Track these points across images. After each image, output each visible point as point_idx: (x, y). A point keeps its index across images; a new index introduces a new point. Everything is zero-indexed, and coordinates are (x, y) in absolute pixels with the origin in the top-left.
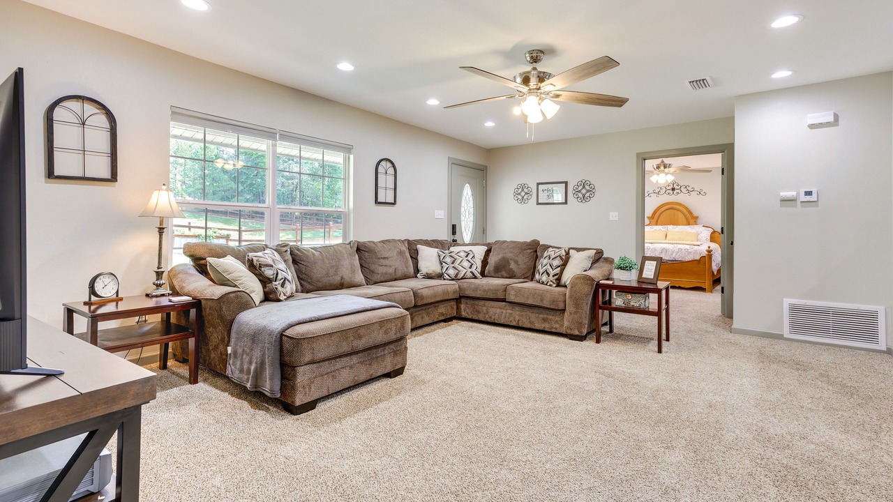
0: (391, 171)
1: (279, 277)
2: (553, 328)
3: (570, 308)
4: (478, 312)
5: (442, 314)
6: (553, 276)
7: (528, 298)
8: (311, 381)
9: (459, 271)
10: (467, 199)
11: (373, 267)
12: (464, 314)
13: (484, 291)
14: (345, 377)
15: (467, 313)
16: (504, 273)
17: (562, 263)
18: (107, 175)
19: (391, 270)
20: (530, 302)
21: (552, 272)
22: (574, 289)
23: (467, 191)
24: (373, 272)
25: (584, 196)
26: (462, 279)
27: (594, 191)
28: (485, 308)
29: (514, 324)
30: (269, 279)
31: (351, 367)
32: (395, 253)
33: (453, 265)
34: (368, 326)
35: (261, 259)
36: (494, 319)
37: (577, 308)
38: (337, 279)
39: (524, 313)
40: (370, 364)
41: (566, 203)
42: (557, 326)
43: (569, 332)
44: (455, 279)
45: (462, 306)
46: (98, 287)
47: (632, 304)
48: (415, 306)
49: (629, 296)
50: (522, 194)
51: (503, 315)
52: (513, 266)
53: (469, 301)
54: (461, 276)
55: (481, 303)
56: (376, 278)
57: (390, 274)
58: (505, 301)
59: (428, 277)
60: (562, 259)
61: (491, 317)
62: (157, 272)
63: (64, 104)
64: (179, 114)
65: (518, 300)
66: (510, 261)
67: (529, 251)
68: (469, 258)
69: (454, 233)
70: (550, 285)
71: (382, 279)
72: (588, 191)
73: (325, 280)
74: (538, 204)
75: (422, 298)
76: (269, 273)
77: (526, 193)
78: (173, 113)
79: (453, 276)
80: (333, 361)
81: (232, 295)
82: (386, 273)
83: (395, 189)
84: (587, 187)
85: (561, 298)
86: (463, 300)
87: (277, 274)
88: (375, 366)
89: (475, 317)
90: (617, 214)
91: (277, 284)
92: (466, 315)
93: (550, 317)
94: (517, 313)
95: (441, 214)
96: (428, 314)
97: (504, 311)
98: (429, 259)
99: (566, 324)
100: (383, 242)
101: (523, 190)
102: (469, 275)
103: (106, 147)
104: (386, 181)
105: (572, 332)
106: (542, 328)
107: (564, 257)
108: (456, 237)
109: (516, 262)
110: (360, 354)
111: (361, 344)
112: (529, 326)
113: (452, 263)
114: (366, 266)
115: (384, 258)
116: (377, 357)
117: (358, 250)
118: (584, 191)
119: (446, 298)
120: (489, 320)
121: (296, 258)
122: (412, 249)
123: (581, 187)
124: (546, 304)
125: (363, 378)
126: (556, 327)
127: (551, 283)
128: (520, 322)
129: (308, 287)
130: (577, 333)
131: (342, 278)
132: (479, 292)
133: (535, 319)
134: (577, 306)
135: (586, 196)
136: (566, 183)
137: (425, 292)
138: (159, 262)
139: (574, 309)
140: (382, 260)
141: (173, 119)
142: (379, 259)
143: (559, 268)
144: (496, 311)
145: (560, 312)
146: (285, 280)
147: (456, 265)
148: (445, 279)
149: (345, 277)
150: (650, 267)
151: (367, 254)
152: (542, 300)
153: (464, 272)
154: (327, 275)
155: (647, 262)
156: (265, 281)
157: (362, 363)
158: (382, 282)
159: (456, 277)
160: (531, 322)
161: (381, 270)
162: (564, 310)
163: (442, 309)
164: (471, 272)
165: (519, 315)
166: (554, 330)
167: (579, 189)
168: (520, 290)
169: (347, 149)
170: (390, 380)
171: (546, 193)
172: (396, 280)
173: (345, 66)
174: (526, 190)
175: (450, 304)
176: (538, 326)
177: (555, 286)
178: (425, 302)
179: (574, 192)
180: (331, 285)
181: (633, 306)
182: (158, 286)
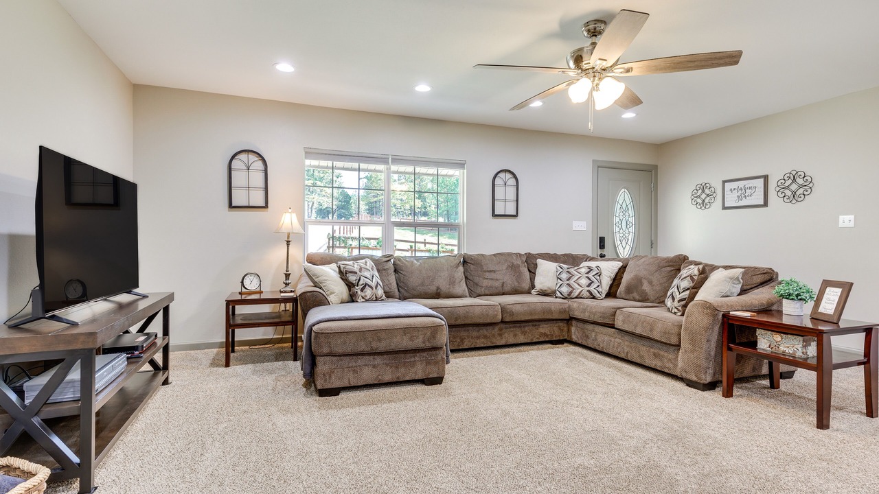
0: (512, 182)
1: (361, 282)
2: (665, 367)
3: (685, 345)
4: (587, 337)
5: (545, 335)
6: (679, 301)
7: (636, 326)
8: (331, 372)
9: (574, 289)
10: (624, 206)
11: (477, 280)
12: (574, 338)
13: (591, 313)
14: (368, 375)
15: (577, 337)
16: (635, 295)
17: (692, 284)
18: (263, 204)
19: (497, 284)
20: (639, 331)
21: (678, 296)
22: (690, 319)
23: (624, 197)
24: (477, 285)
25: (794, 193)
26: (577, 297)
27: (811, 185)
28: (593, 334)
29: (622, 356)
30: (352, 284)
31: (374, 366)
32: (504, 267)
33: (568, 282)
34: (389, 331)
35: (348, 267)
36: (603, 348)
37: (694, 345)
38: (433, 289)
39: (633, 344)
40: (397, 367)
41: (765, 204)
42: (671, 365)
43: (684, 375)
44: (568, 297)
45: (573, 329)
46: (247, 282)
47: (782, 348)
48: (503, 322)
49: (777, 337)
50: (703, 197)
51: (612, 343)
52: (646, 286)
53: (579, 324)
54: (575, 294)
55: (590, 327)
56: (479, 291)
57: (497, 288)
58: (613, 327)
59: (544, 293)
60: (692, 279)
61: (599, 345)
62: (286, 274)
63: (238, 157)
64: (310, 153)
65: (626, 328)
66: (644, 281)
67: (669, 269)
68: (590, 275)
69: (602, 246)
70: (675, 313)
71: (487, 292)
72: (801, 186)
73: (421, 289)
74: (724, 208)
75: (512, 314)
76: (352, 278)
77: (708, 195)
78: (306, 153)
79: (566, 295)
80: (354, 357)
81: (309, 294)
82: (492, 287)
83: (517, 200)
84: (800, 181)
85: (675, 330)
86: (574, 323)
87: (359, 280)
88: (402, 370)
89: (584, 343)
90: (852, 217)
91: (358, 289)
92: (576, 339)
93: (662, 353)
94: (626, 343)
95: (582, 225)
96: (524, 333)
97: (613, 340)
98: (547, 274)
99: (680, 364)
100: (494, 255)
101: (703, 191)
102: (586, 294)
103: (262, 184)
104: (505, 193)
105: (688, 377)
106: (653, 366)
107: (696, 278)
108: (605, 252)
109: (650, 283)
110: (385, 356)
111: (382, 346)
112: (638, 361)
113: (568, 280)
114: (471, 278)
115: (491, 271)
116: (405, 362)
117: (465, 262)
118: (794, 187)
119: (548, 317)
120: (597, 348)
121: (397, 268)
122: (531, 262)
123: (790, 181)
124: (656, 335)
125: (387, 378)
126: (669, 367)
127: (676, 310)
128: (629, 355)
129: (406, 294)
130: (694, 378)
131: (438, 288)
132: (587, 314)
133: (645, 353)
134: (693, 341)
135: (798, 193)
136: (766, 178)
137: (517, 308)
138: (287, 267)
139: (690, 346)
140: (487, 274)
141: (306, 158)
142: (485, 271)
143: (688, 292)
144: (603, 337)
145: (674, 348)
146: (365, 286)
147: (571, 282)
148: (556, 297)
149: (441, 287)
150: (832, 298)
151: (472, 266)
152: (651, 330)
153: (579, 291)
154: (423, 284)
155: (828, 289)
156: (350, 285)
157: (387, 365)
158: (487, 295)
159: (569, 295)
160: (642, 357)
161: (485, 283)
162: (679, 346)
163: (545, 329)
164: (589, 291)
165: (628, 346)
166: (666, 371)
167: (787, 184)
168: (630, 315)
169: (460, 165)
170: (426, 387)
171: (735, 194)
172: (503, 294)
173: (423, 88)
174: (707, 191)
175: (557, 325)
176: (648, 362)
177: (679, 314)
178: (516, 319)
179: (778, 189)
180: (426, 294)
181: (784, 352)
182: (287, 284)
